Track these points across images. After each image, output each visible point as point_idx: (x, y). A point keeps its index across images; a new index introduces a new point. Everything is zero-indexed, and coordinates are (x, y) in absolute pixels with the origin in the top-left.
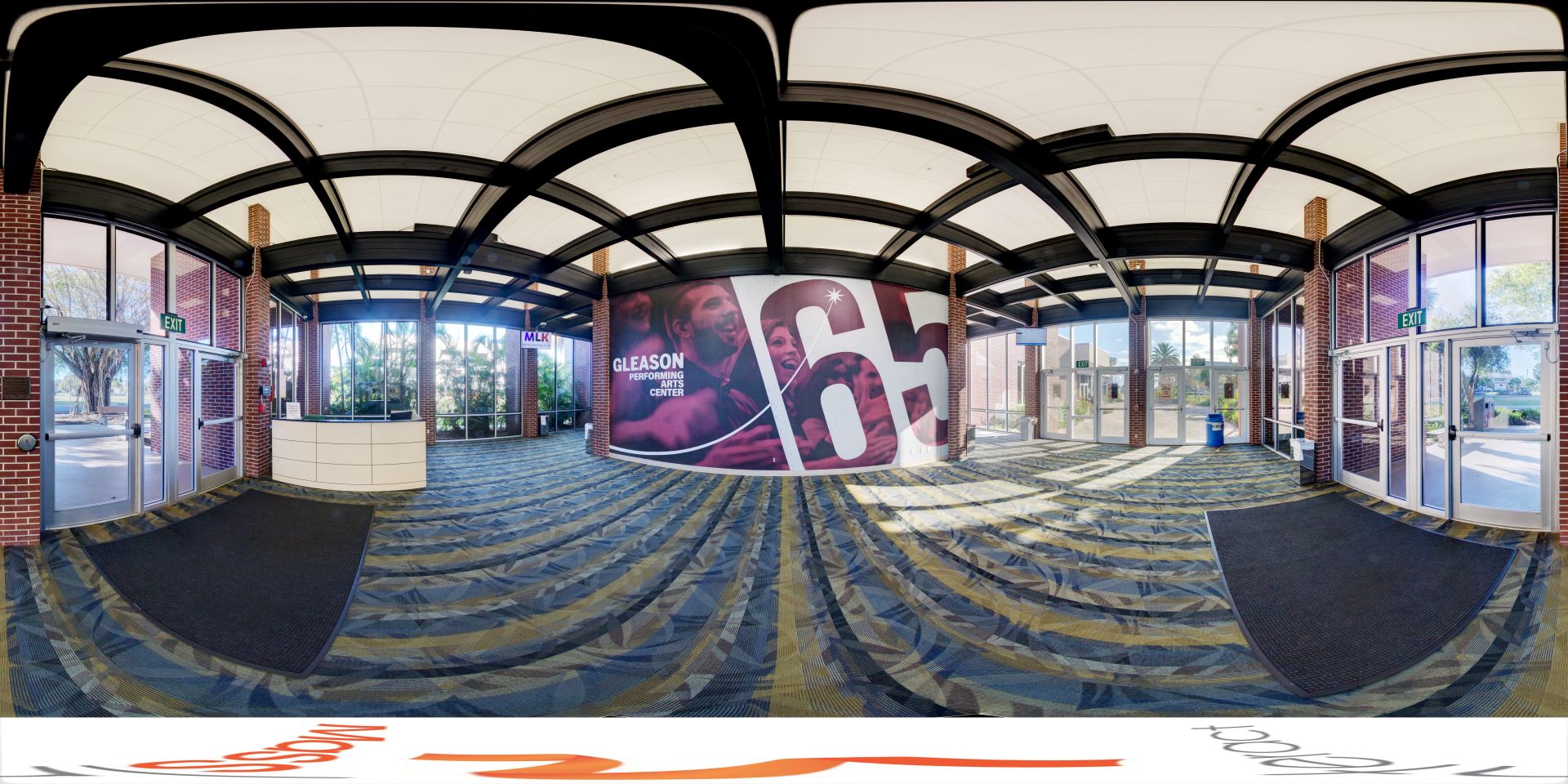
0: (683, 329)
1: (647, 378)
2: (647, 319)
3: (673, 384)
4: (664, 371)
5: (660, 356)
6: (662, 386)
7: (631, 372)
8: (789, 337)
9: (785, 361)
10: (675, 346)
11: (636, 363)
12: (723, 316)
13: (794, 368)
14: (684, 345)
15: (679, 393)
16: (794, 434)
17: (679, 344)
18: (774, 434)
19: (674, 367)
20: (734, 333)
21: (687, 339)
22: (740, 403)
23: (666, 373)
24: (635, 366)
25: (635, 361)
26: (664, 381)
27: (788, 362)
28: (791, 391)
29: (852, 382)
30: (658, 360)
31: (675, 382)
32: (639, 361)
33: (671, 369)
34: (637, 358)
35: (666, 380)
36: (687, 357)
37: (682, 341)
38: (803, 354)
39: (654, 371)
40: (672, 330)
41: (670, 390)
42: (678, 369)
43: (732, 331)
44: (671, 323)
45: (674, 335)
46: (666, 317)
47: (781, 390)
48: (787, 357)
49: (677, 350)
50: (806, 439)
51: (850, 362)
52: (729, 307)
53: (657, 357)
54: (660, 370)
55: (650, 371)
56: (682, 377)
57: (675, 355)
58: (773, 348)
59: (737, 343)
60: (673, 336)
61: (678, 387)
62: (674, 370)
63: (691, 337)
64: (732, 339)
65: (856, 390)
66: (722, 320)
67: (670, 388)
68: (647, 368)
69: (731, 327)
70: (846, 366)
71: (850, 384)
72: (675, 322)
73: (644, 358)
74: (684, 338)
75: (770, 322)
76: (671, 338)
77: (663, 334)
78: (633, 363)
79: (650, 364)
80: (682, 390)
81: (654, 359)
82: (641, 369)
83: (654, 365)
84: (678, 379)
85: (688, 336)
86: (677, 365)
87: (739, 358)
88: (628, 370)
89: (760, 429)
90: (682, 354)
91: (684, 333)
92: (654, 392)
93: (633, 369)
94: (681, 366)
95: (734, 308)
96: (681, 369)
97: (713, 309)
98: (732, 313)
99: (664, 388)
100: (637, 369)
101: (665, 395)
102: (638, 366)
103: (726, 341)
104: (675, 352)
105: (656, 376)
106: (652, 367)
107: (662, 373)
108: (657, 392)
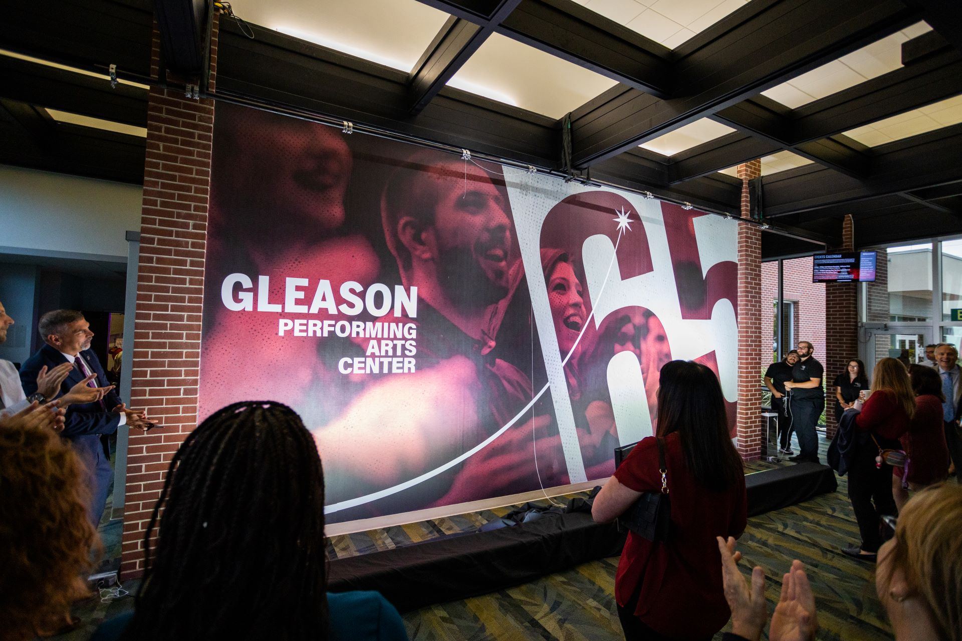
0: (417, 239)
1: (332, 334)
2: (337, 194)
3: (395, 348)
4: (374, 319)
5: (366, 288)
6: (368, 353)
7: (283, 315)
8: (574, 280)
9: (569, 317)
10: (402, 272)
11: (301, 295)
12: (487, 229)
13: (578, 328)
14: (419, 273)
15: (406, 365)
16: (577, 426)
17: (408, 267)
18: (553, 429)
19: (398, 313)
20: (503, 264)
21: (426, 261)
22: (509, 381)
23: (379, 325)
24: (298, 302)
25: (298, 288)
26: (373, 343)
27: (572, 319)
28: (575, 362)
29: (639, 348)
30: (362, 295)
31: (399, 343)
32: (309, 293)
33: (389, 318)
34: (304, 282)
35: (379, 341)
36: (424, 296)
37: (415, 264)
38: (589, 309)
39: (350, 319)
40: (395, 234)
41: (386, 361)
42: (405, 318)
43: (500, 259)
44: (394, 221)
45: (400, 247)
46: (383, 204)
47: (563, 360)
48: (571, 311)
49: (404, 280)
50: (590, 433)
51: (638, 320)
52: (499, 218)
53: (359, 288)
54: (365, 316)
55: (341, 316)
56: (414, 335)
57: (399, 289)
58: (554, 294)
59: (507, 282)
60: (397, 249)
61: (404, 355)
62: (397, 321)
63: (432, 259)
64: (500, 274)
65: (644, 360)
66: (485, 236)
67: (387, 356)
68: (333, 311)
69: (499, 252)
70: (634, 326)
71: (637, 351)
72: (402, 222)
73: (324, 286)
74: (419, 258)
75: (552, 252)
76: (394, 253)
77: (376, 244)
78: (291, 294)
79: (339, 300)
80: (413, 361)
81: (352, 291)
82: (314, 310)
83: (351, 305)
84: (404, 338)
85: (427, 255)
86: (403, 310)
87: (510, 306)
88: (277, 308)
89: (534, 423)
90: (414, 290)
91: (420, 247)
92: (347, 365)
93: (291, 307)
94: (412, 313)
95: (505, 220)
96: (412, 320)
97: (474, 213)
98: (501, 228)
99: (373, 356)
100: (303, 309)
101: (376, 370)
102: (307, 301)
103: (491, 275)
104: (401, 284)
105: (356, 329)
106: (344, 309)
107: (369, 324)
108: (356, 365)
